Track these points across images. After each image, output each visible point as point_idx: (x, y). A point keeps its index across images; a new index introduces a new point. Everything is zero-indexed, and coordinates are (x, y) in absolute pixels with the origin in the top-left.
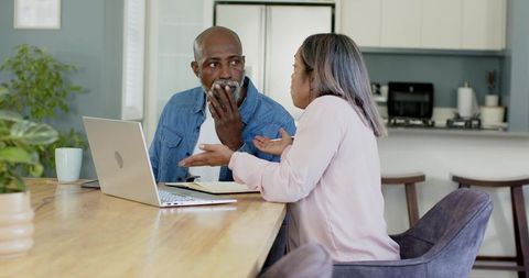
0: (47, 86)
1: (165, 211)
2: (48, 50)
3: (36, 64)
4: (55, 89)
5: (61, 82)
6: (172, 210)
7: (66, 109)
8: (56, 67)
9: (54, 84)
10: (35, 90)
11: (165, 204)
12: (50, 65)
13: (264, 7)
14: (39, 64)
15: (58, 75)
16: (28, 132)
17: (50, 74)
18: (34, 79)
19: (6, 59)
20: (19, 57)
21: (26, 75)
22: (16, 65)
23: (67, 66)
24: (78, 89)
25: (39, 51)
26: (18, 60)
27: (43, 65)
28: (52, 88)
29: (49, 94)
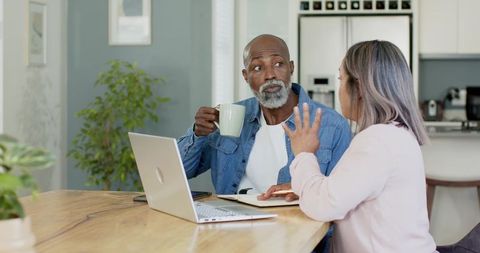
0: (137, 98)
1: (202, 227)
2: (139, 65)
3: (127, 78)
4: (146, 101)
5: (151, 94)
6: (210, 226)
7: (155, 118)
8: (147, 80)
9: (144, 96)
10: (126, 102)
11: (202, 221)
12: (141, 79)
13: (345, 18)
14: (130, 78)
15: (148, 88)
16: (23, 156)
17: (140, 87)
18: (125, 93)
19: (100, 74)
20: (111, 72)
21: (117, 88)
22: (108, 80)
23: (156, 79)
24: (166, 100)
25: (130, 66)
26: (109, 75)
27: (133, 79)
28: (142, 100)
29: (138, 105)
